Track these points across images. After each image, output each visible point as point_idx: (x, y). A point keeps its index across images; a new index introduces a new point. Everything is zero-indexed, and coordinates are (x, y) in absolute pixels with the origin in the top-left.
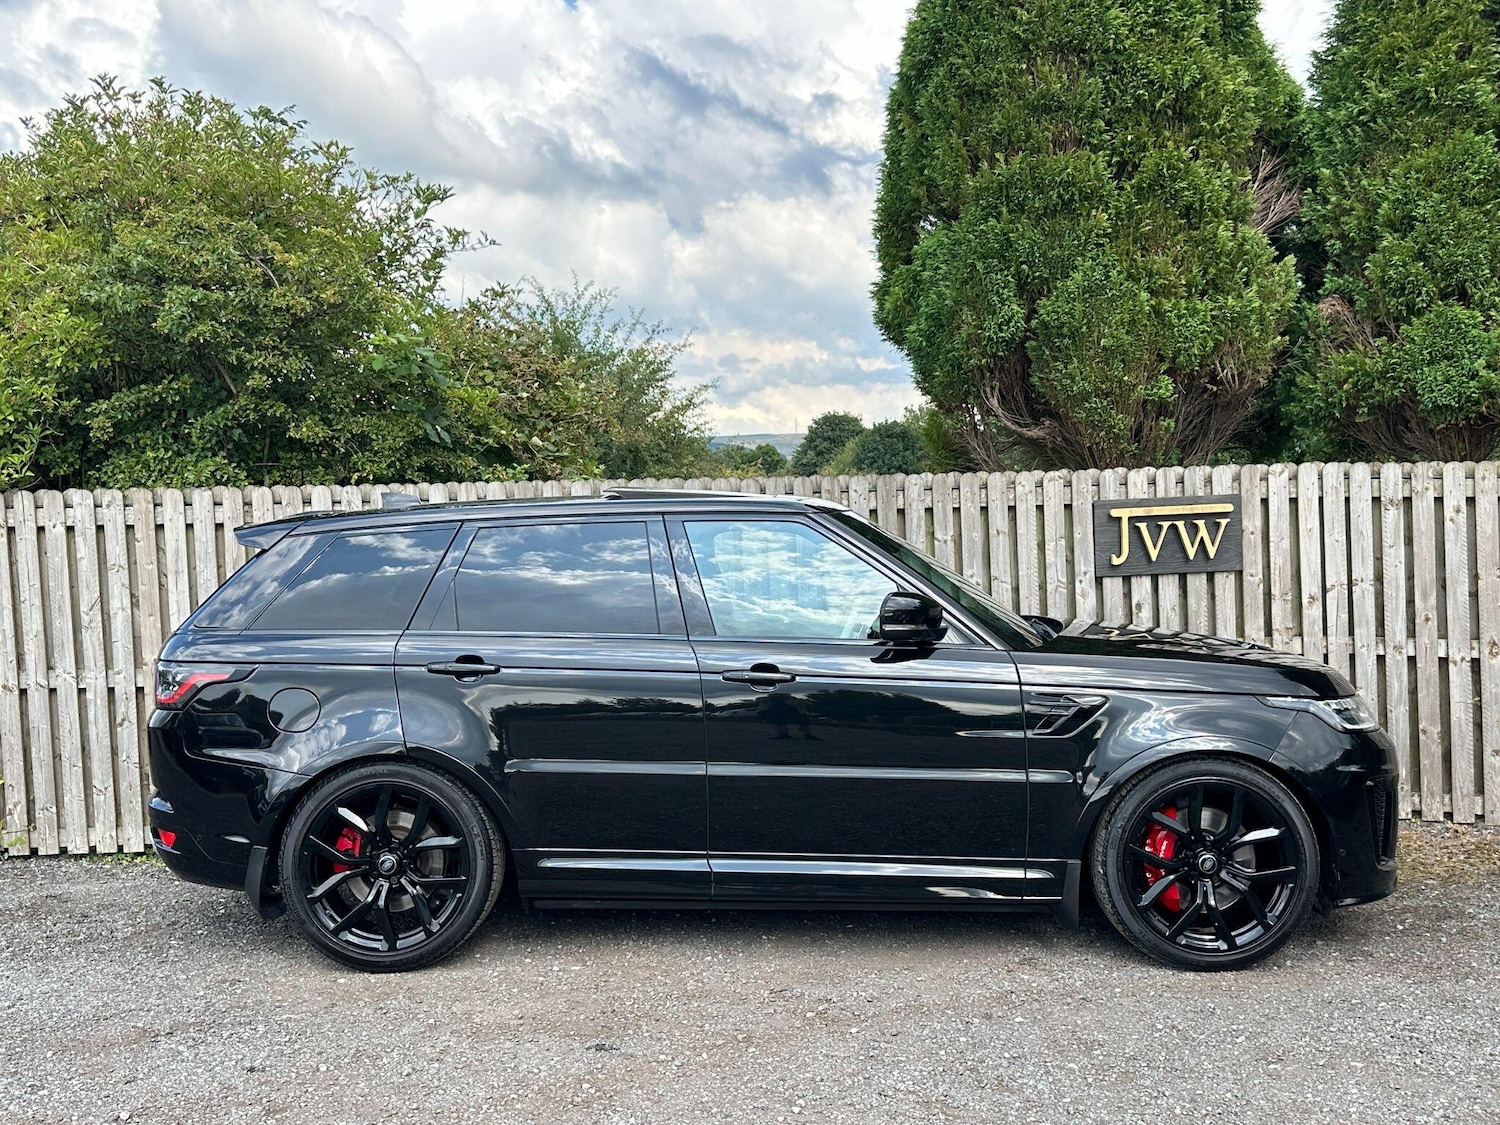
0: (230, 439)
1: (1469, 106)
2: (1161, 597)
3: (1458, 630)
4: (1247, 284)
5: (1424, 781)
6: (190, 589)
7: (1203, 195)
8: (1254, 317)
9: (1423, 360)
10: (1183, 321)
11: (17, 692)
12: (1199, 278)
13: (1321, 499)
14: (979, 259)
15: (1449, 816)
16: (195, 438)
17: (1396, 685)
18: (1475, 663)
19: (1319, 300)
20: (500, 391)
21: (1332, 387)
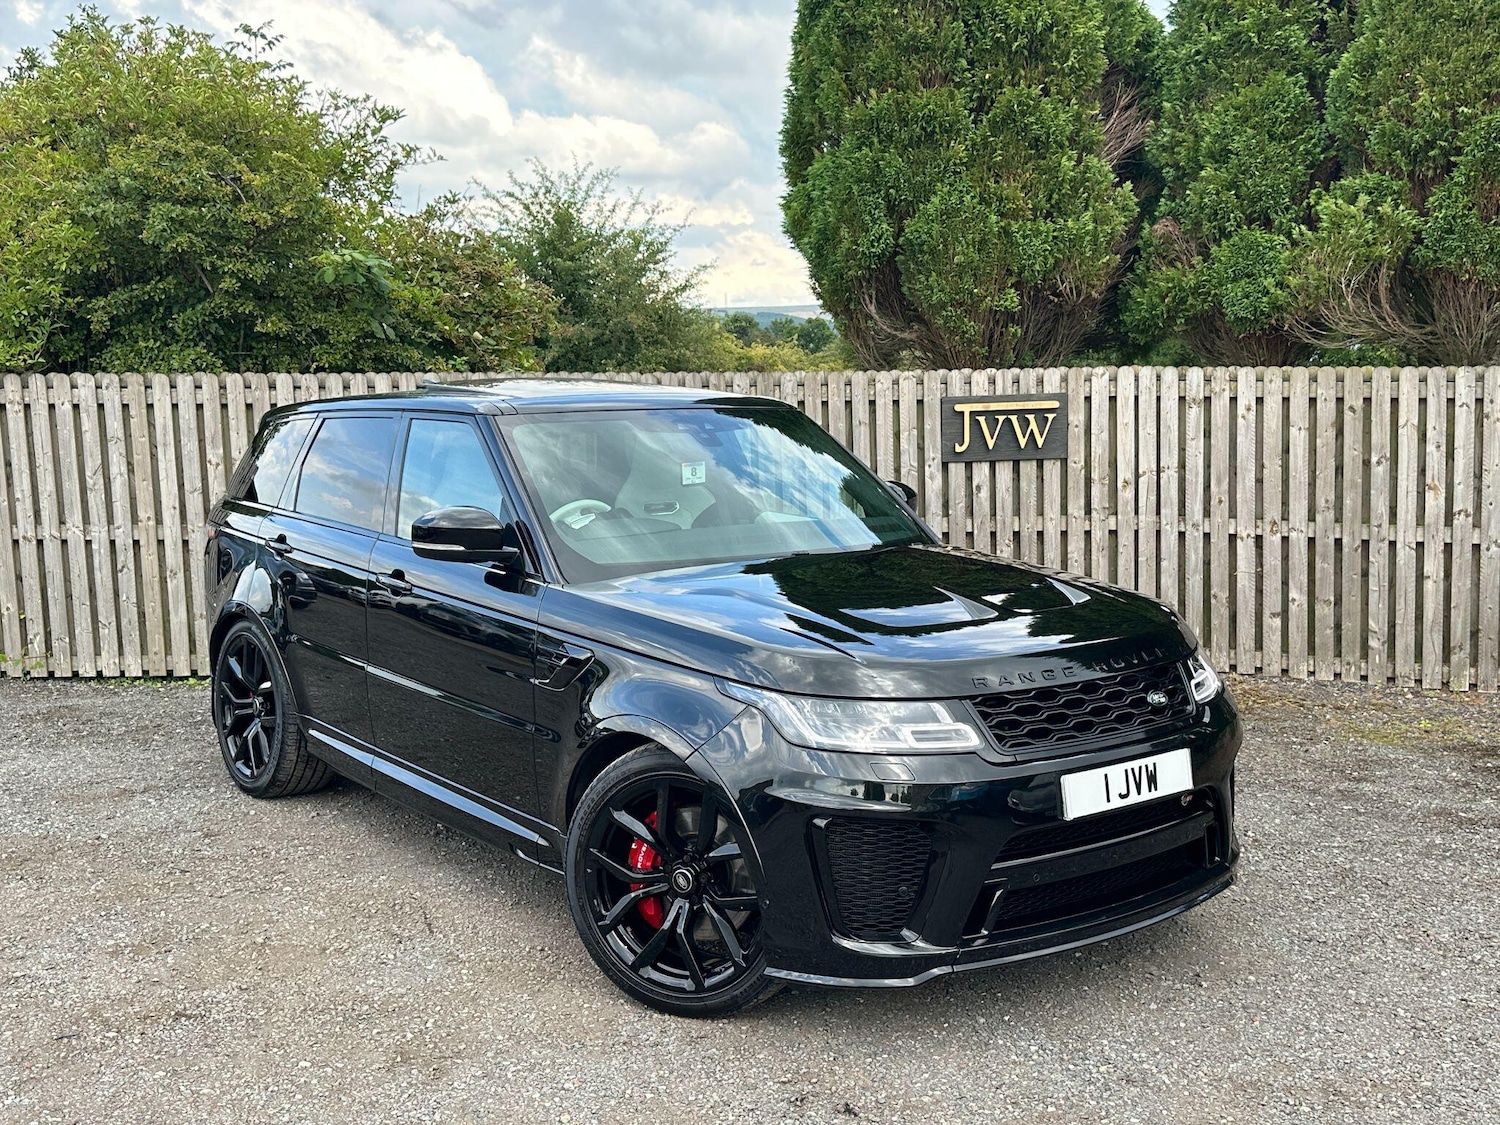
0: (208, 332)
1: (1284, 50)
2: (998, 480)
3: (1245, 510)
4: (1086, 208)
5: (1214, 638)
6: (177, 458)
7: (1050, 127)
8: (1088, 238)
9: (1228, 278)
10: (1027, 240)
11: (35, 542)
12: (1043, 202)
13: (1136, 398)
14: (855, 182)
15: (1233, 668)
16: (179, 331)
17: (1193, 557)
18: (1259, 539)
19: (1153, 221)
20: (445, 291)
21: (1156, 300)
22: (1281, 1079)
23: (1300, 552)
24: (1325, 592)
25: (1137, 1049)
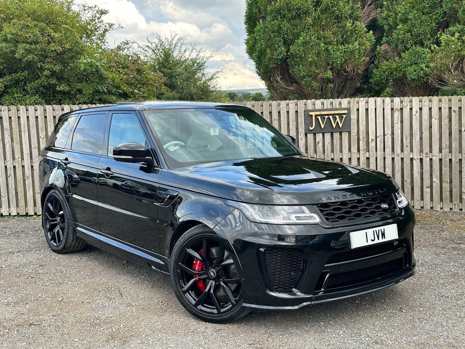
0: (39, 91)
2: (325, 140)
3: (416, 150)
4: (356, 40)
6: (29, 136)
7: (342, 12)
8: (357, 51)
9: (408, 64)
10: (335, 52)
12: (340, 39)
13: (376, 109)
14: (272, 33)
15: (413, 207)
16: (29, 90)
17: (397, 167)
18: (421, 160)
19: (381, 45)
20: (124, 75)
21: (382, 73)
22: (432, 342)
23: (436, 164)
24: (446, 178)
25: (379, 332)
